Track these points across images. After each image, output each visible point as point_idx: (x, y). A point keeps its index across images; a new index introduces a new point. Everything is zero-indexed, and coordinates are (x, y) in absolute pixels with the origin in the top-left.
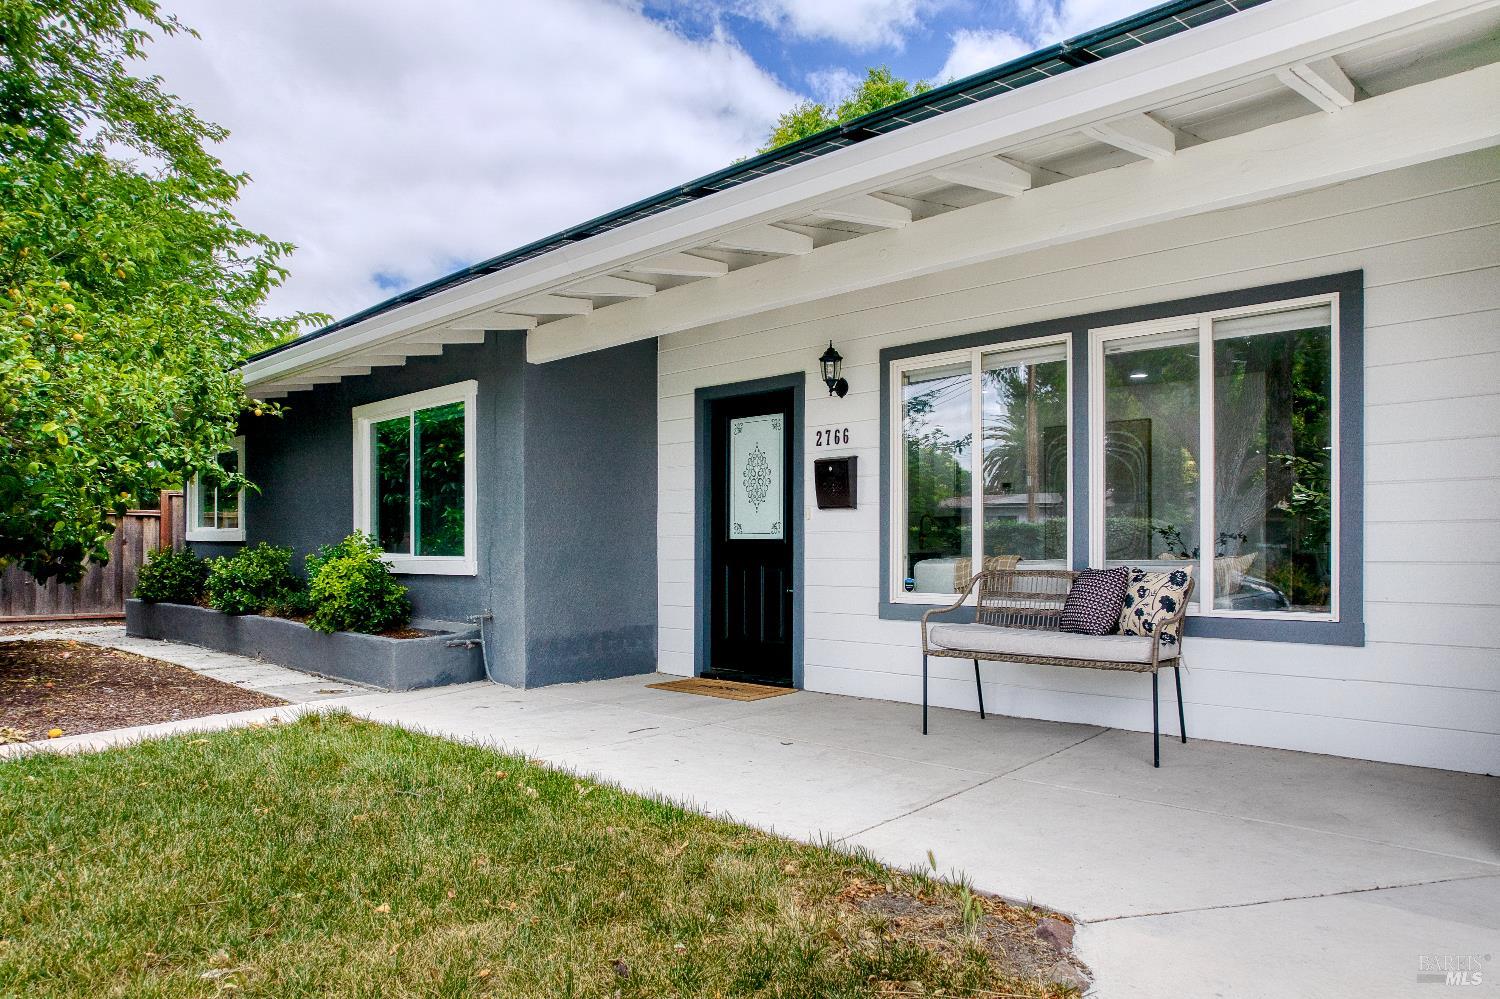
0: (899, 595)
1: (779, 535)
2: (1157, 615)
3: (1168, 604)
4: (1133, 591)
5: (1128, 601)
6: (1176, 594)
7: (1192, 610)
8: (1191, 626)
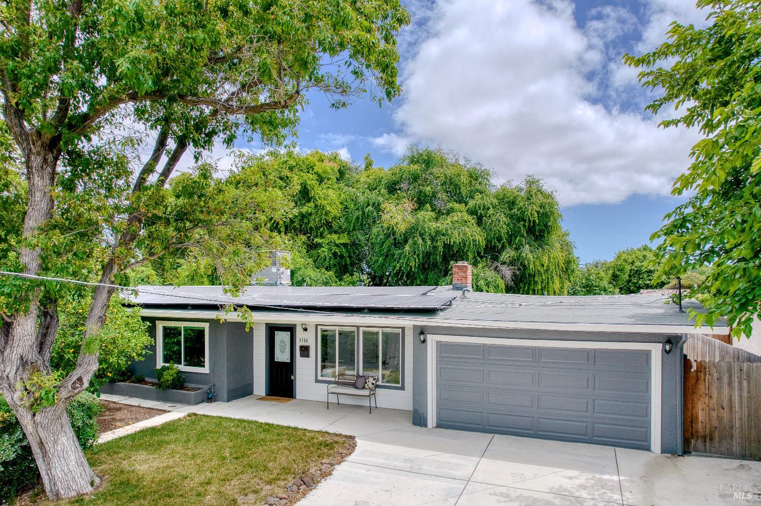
0: (320, 378)
1: (289, 361)
2: (371, 386)
3: (373, 384)
4: (367, 381)
5: (366, 383)
6: (374, 382)
7: (378, 383)
8: (377, 386)
